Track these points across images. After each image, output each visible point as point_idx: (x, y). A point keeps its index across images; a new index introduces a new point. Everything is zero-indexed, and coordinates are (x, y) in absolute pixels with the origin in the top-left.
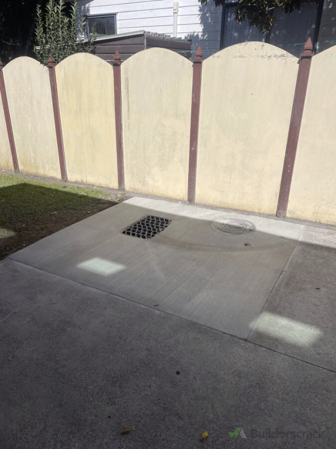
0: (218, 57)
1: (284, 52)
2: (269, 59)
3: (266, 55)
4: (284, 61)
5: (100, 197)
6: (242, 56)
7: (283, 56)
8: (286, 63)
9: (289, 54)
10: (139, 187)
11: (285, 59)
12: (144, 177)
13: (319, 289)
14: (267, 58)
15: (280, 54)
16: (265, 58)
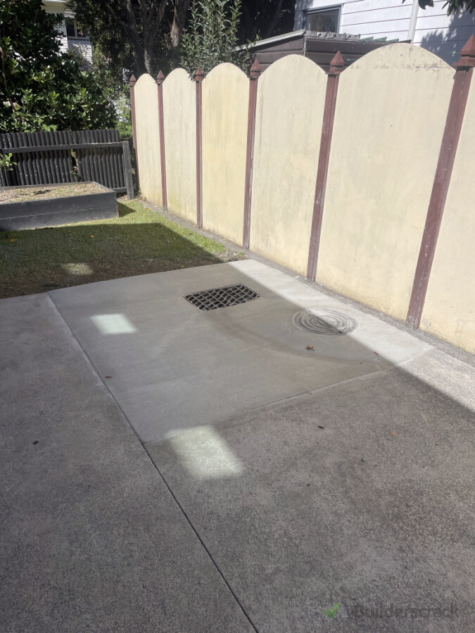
1: (438, 59)
2: (417, 71)
3: (414, 65)
4: (435, 74)
5: (213, 253)
6: (384, 67)
7: (435, 66)
8: (438, 77)
9: (443, 62)
10: (262, 246)
11: (438, 71)
12: (268, 235)
13: (322, 428)
14: (415, 69)
15: (431, 63)
16: (412, 69)
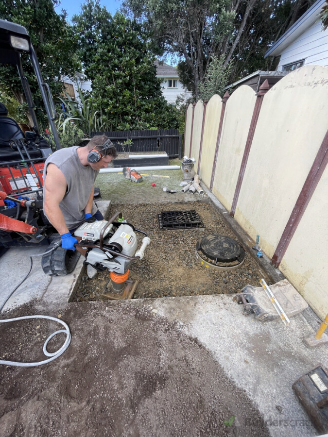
0: (275, 89)
2: (315, 86)
3: (313, 82)
6: (292, 86)
16: (311, 86)
